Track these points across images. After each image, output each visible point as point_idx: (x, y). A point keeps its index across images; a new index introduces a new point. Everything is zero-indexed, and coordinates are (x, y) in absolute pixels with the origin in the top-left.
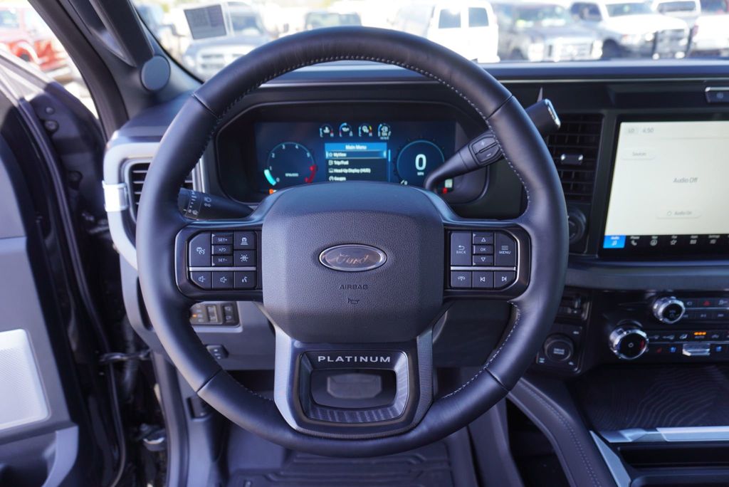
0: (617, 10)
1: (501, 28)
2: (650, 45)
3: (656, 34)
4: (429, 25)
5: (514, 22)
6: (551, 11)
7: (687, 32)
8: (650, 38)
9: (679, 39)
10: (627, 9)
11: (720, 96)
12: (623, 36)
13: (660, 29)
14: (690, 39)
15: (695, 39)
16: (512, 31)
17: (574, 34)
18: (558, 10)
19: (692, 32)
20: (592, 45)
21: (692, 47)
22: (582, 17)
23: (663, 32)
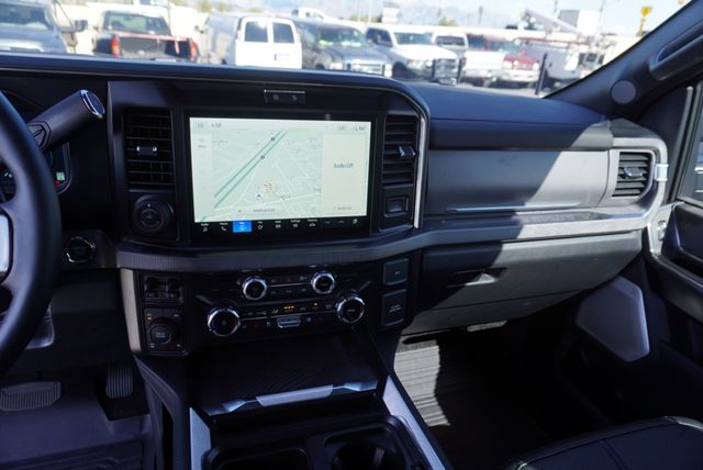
0: (405, 39)
1: (304, 45)
2: (430, 70)
3: (434, 62)
4: (236, 37)
5: (317, 41)
6: (349, 34)
7: (457, 62)
8: (430, 64)
9: (453, 67)
10: (411, 38)
11: (276, 97)
12: (409, 61)
13: (437, 58)
14: (460, 67)
15: (464, 69)
16: (315, 49)
17: (368, 56)
18: (356, 34)
19: (462, 63)
20: (384, 67)
21: (462, 74)
22: (375, 41)
23: (440, 60)
